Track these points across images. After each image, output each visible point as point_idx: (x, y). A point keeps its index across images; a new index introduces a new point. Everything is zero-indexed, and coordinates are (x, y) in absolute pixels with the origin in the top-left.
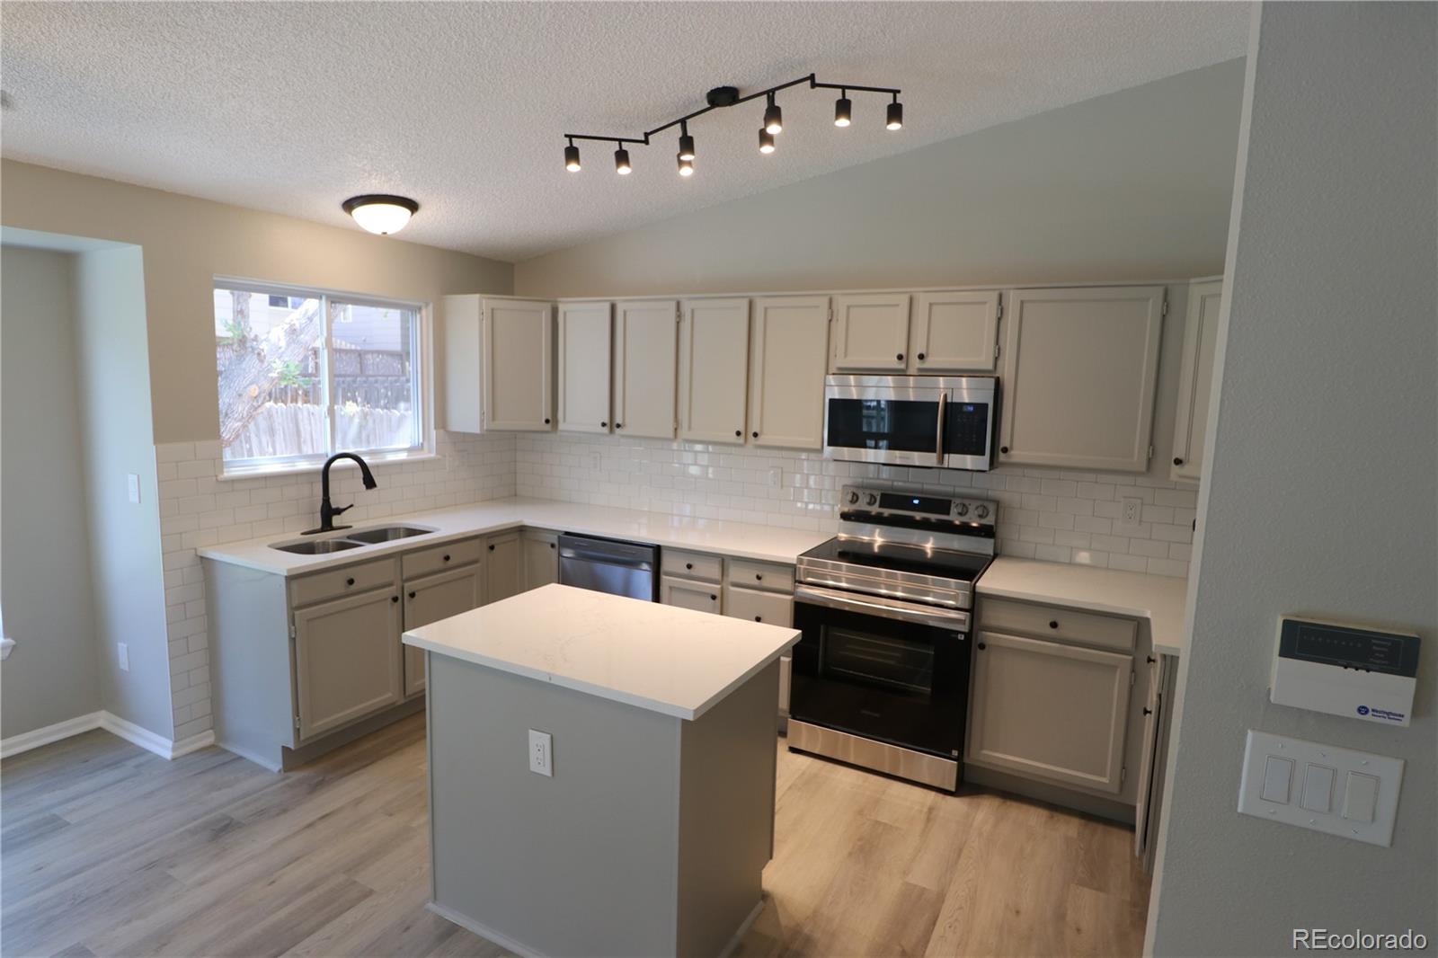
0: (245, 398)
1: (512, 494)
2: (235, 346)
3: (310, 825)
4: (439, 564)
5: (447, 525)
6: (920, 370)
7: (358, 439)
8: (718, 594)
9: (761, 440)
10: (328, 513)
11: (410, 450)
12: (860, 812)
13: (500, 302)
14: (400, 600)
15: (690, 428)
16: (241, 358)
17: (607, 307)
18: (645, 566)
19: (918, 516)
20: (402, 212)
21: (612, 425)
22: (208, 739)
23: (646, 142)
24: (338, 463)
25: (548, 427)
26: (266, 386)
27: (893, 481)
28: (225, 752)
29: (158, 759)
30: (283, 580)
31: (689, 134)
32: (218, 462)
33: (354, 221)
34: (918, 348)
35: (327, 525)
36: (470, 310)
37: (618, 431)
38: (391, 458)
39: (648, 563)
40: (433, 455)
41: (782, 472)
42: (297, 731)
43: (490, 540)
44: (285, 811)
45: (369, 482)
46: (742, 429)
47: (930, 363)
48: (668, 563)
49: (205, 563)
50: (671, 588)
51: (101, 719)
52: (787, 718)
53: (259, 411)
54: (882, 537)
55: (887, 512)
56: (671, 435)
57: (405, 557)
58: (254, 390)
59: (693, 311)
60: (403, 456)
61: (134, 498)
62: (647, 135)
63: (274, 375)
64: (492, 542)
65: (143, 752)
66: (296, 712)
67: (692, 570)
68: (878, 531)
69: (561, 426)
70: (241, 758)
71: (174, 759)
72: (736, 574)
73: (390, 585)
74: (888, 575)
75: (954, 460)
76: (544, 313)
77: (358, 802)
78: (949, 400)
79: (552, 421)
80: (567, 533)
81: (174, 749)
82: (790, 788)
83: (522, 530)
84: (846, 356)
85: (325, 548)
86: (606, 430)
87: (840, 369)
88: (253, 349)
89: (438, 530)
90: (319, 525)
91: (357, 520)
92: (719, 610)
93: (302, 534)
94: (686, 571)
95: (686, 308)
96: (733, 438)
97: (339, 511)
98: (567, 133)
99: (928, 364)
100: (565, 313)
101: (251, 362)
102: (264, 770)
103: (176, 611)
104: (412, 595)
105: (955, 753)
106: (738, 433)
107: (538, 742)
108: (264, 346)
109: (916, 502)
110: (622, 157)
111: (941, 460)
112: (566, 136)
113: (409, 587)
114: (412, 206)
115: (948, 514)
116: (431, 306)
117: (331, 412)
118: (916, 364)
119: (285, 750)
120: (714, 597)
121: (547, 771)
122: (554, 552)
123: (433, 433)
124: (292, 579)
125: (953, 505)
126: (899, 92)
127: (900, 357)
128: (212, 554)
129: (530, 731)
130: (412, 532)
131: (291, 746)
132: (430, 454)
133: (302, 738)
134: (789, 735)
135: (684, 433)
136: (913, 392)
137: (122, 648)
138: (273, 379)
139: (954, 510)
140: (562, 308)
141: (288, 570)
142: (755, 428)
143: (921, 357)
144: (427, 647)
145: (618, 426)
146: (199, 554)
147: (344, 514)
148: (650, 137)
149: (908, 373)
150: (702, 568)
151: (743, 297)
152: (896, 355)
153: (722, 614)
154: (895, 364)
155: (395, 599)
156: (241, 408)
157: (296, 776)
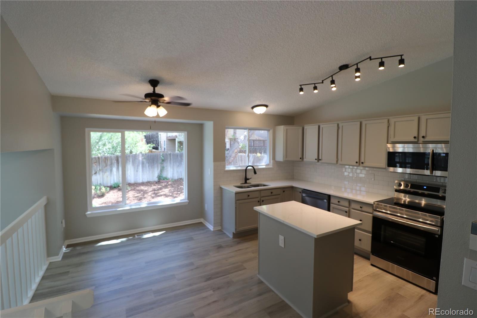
0: (234, 152)
1: (292, 178)
2: (233, 141)
3: (236, 251)
4: (270, 194)
5: (272, 185)
6: (423, 141)
7: (253, 162)
8: (348, 211)
9: (364, 165)
10: (246, 179)
11: (266, 165)
12: (392, 289)
13: (290, 127)
14: (260, 202)
15: (341, 161)
16: (234, 143)
17: (317, 127)
18: (325, 201)
19: (426, 192)
20: (265, 108)
21: (318, 160)
22: (219, 228)
23: (323, 83)
24: (249, 168)
25: (301, 160)
26: (239, 150)
27: (417, 180)
28: (222, 231)
29: (210, 230)
30: (234, 194)
31: (334, 79)
32: (224, 167)
33: (253, 111)
34: (422, 133)
35: (246, 182)
36: (281, 130)
37: (320, 161)
38: (260, 167)
39: (326, 200)
40: (271, 167)
41: (374, 175)
42: (236, 229)
43: (284, 189)
44: (232, 246)
45: (255, 173)
46: (358, 161)
47: (427, 139)
48: (332, 200)
49: (221, 188)
50: (333, 208)
51: (202, 220)
52: (370, 254)
53: (237, 155)
54: (409, 199)
55: (412, 190)
56: (335, 162)
57: (262, 191)
58: (236, 151)
59: (342, 126)
60: (264, 167)
61: (209, 174)
62: (323, 81)
63: (240, 147)
64: (284, 190)
65: (208, 228)
66: (236, 225)
67: (340, 203)
68: (407, 196)
69: (305, 160)
70: (225, 234)
71: (213, 231)
72: (353, 205)
73: (257, 198)
74: (400, 209)
75: (438, 173)
76: (300, 130)
77: (247, 248)
78: (435, 152)
79: (302, 158)
80: (304, 189)
81: (213, 229)
82: (368, 276)
83: (292, 188)
84: (394, 137)
85: (245, 187)
86: (316, 161)
87: (392, 142)
88: (237, 141)
89: (270, 185)
90: (244, 182)
91: (252, 182)
92: (348, 216)
93: (241, 184)
94: (338, 203)
95: (340, 126)
96: (355, 164)
97: (248, 179)
98: (300, 84)
99: (426, 139)
100: (306, 129)
101: (236, 144)
102: (229, 237)
103: (215, 198)
104: (263, 201)
105: (435, 278)
106: (357, 162)
107: (281, 238)
108: (239, 140)
109: (425, 187)
110: (315, 88)
111: (432, 173)
112: (300, 85)
113: (262, 199)
114: (267, 106)
115: (439, 192)
116: (272, 129)
117: (248, 155)
118: (421, 139)
119: (233, 233)
120: (346, 212)
121: (283, 246)
122: (300, 194)
123: (272, 161)
124: (237, 193)
125: (441, 190)
126: (403, 55)
127: (415, 137)
128: (223, 187)
129: (280, 235)
130: (264, 185)
131: (234, 232)
132: (271, 166)
133: (237, 231)
134: (370, 260)
135: (339, 162)
136: (421, 149)
137: (206, 205)
138: (240, 148)
139: (441, 191)
140: (305, 128)
141: (236, 191)
142: (362, 161)
143: (423, 137)
144: (259, 211)
145: (320, 160)
146: (220, 186)
147: (250, 180)
148: (324, 81)
149: (419, 143)
150: (342, 203)
151: (358, 121)
152: (413, 137)
153: (349, 217)
154: (413, 140)
155: (259, 201)
156: (233, 155)
157: (235, 240)
